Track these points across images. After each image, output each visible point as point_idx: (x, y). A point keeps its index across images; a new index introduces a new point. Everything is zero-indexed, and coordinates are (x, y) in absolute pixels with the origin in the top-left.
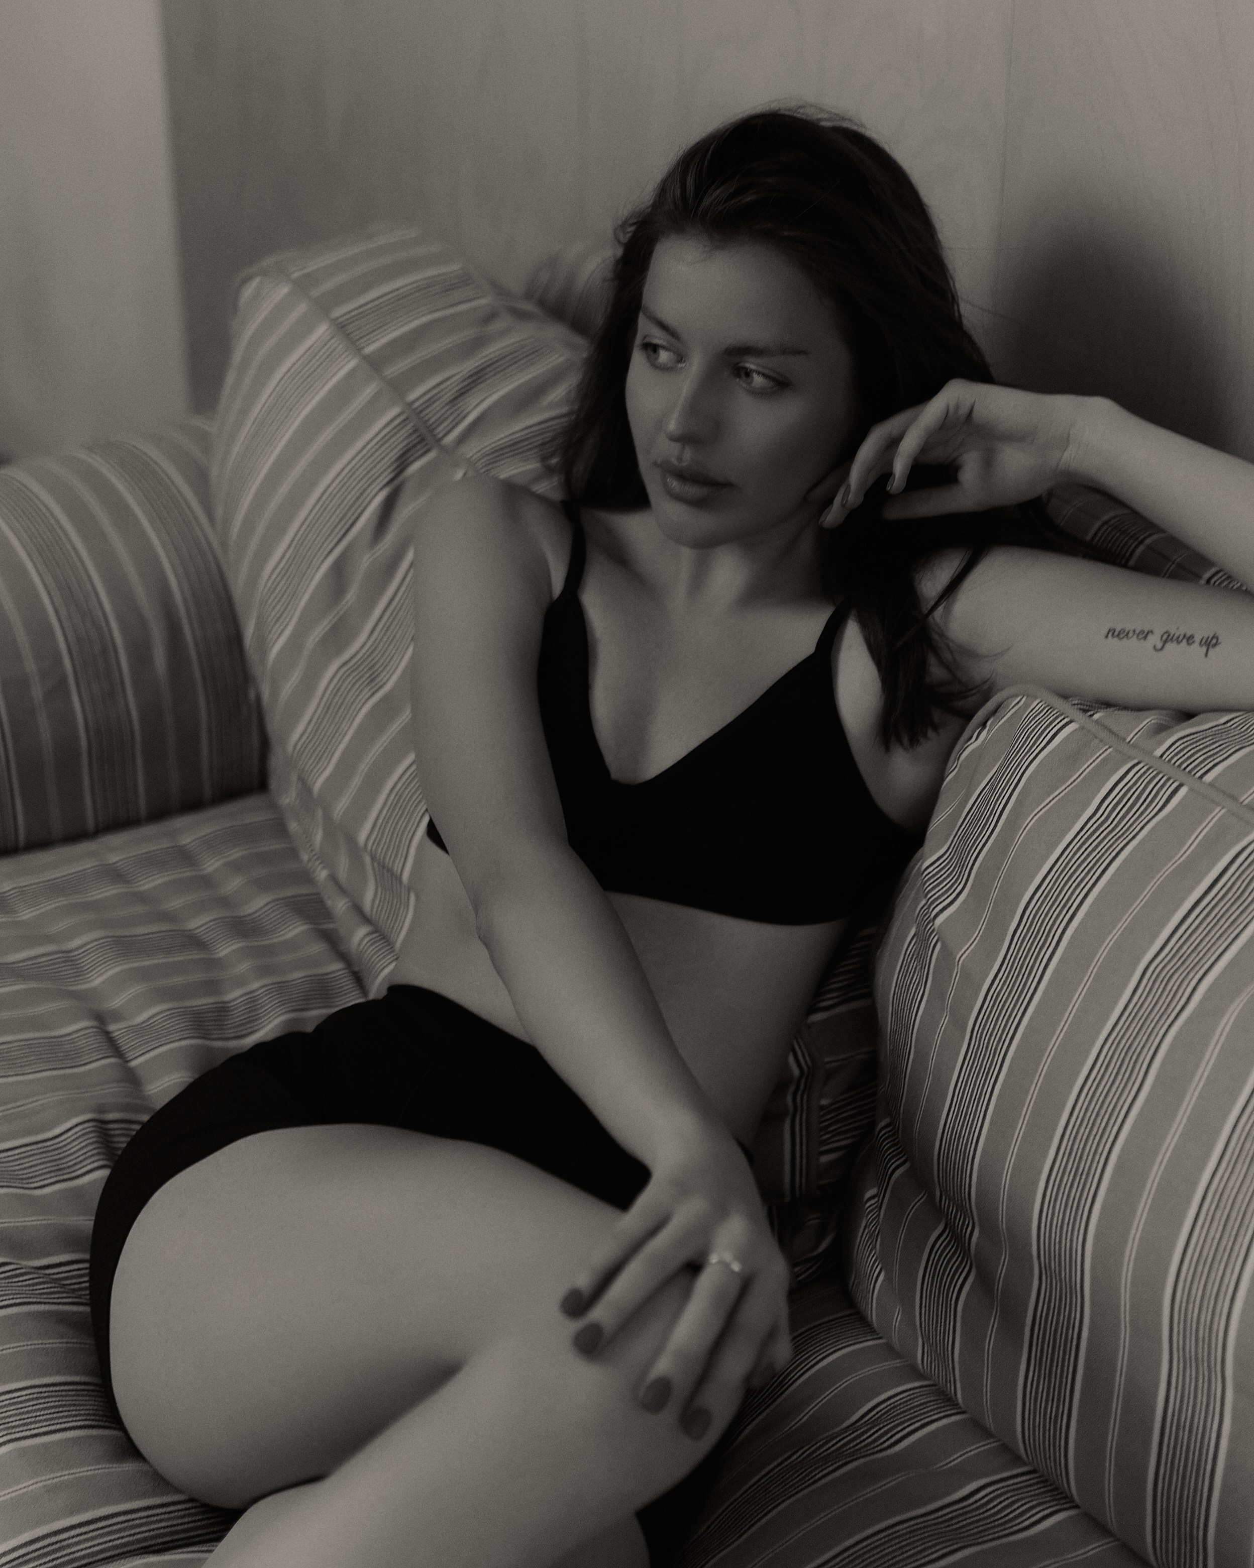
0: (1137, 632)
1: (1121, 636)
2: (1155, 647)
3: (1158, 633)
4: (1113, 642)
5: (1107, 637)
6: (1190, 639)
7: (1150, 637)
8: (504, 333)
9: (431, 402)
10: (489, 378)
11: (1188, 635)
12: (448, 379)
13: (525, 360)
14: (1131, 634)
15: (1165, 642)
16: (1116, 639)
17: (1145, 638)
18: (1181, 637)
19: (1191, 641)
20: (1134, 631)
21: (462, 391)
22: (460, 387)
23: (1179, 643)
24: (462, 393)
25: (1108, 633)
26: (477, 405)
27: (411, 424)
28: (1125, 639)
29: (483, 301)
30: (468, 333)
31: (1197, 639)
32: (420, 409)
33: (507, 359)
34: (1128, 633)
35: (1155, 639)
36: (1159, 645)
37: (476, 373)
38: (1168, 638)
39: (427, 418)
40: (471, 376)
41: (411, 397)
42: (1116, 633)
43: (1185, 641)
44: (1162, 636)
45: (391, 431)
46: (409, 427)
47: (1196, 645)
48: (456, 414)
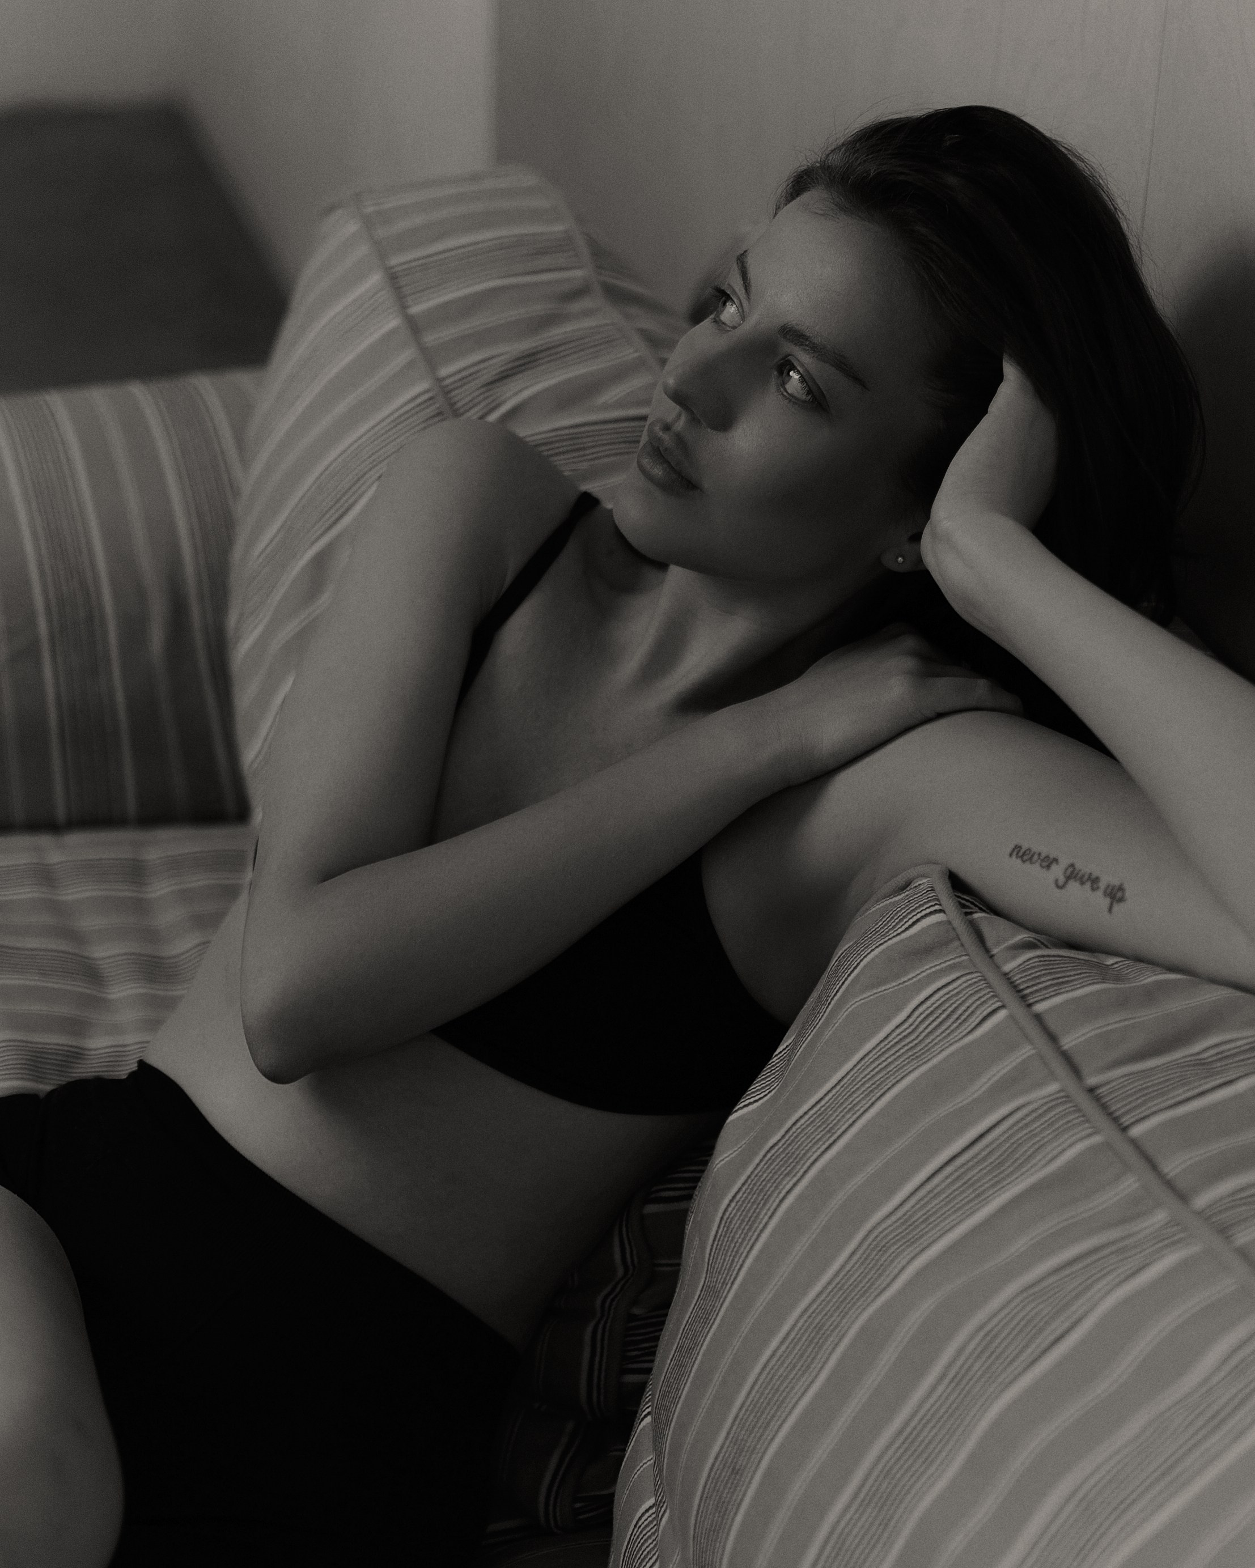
0: (1043, 856)
1: (1025, 858)
2: (1056, 881)
3: (1064, 862)
4: (1017, 862)
5: (1011, 855)
6: (1094, 881)
7: (1054, 867)
8: (587, 313)
9: (464, 381)
10: (543, 364)
11: (1093, 877)
12: (493, 357)
13: (592, 350)
14: (1036, 857)
15: (1068, 878)
16: (1019, 861)
17: (1048, 867)
18: (1086, 877)
19: (1095, 886)
20: (1039, 854)
21: (505, 374)
22: (503, 369)
23: (1082, 883)
24: (504, 376)
25: (1014, 850)
26: (516, 394)
27: (437, 405)
28: (1028, 863)
29: (578, 273)
30: (539, 309)
31: (1102, 885)
32: (452, 387)
33: (571, 345)
34: (1032, 856)
35: (1057, 871)
36: (1062, 880)
37: (529, 355)
38: (1072, 874)
39: (456, 399)
40: (524, 357)
41: (444, 372)
42: (1021, 854)
43: (1089, 884)
44: (1066, 869)
45: (413, 408)
46: (433, 408)
47: (1100, 893)
48: (490, 399)
